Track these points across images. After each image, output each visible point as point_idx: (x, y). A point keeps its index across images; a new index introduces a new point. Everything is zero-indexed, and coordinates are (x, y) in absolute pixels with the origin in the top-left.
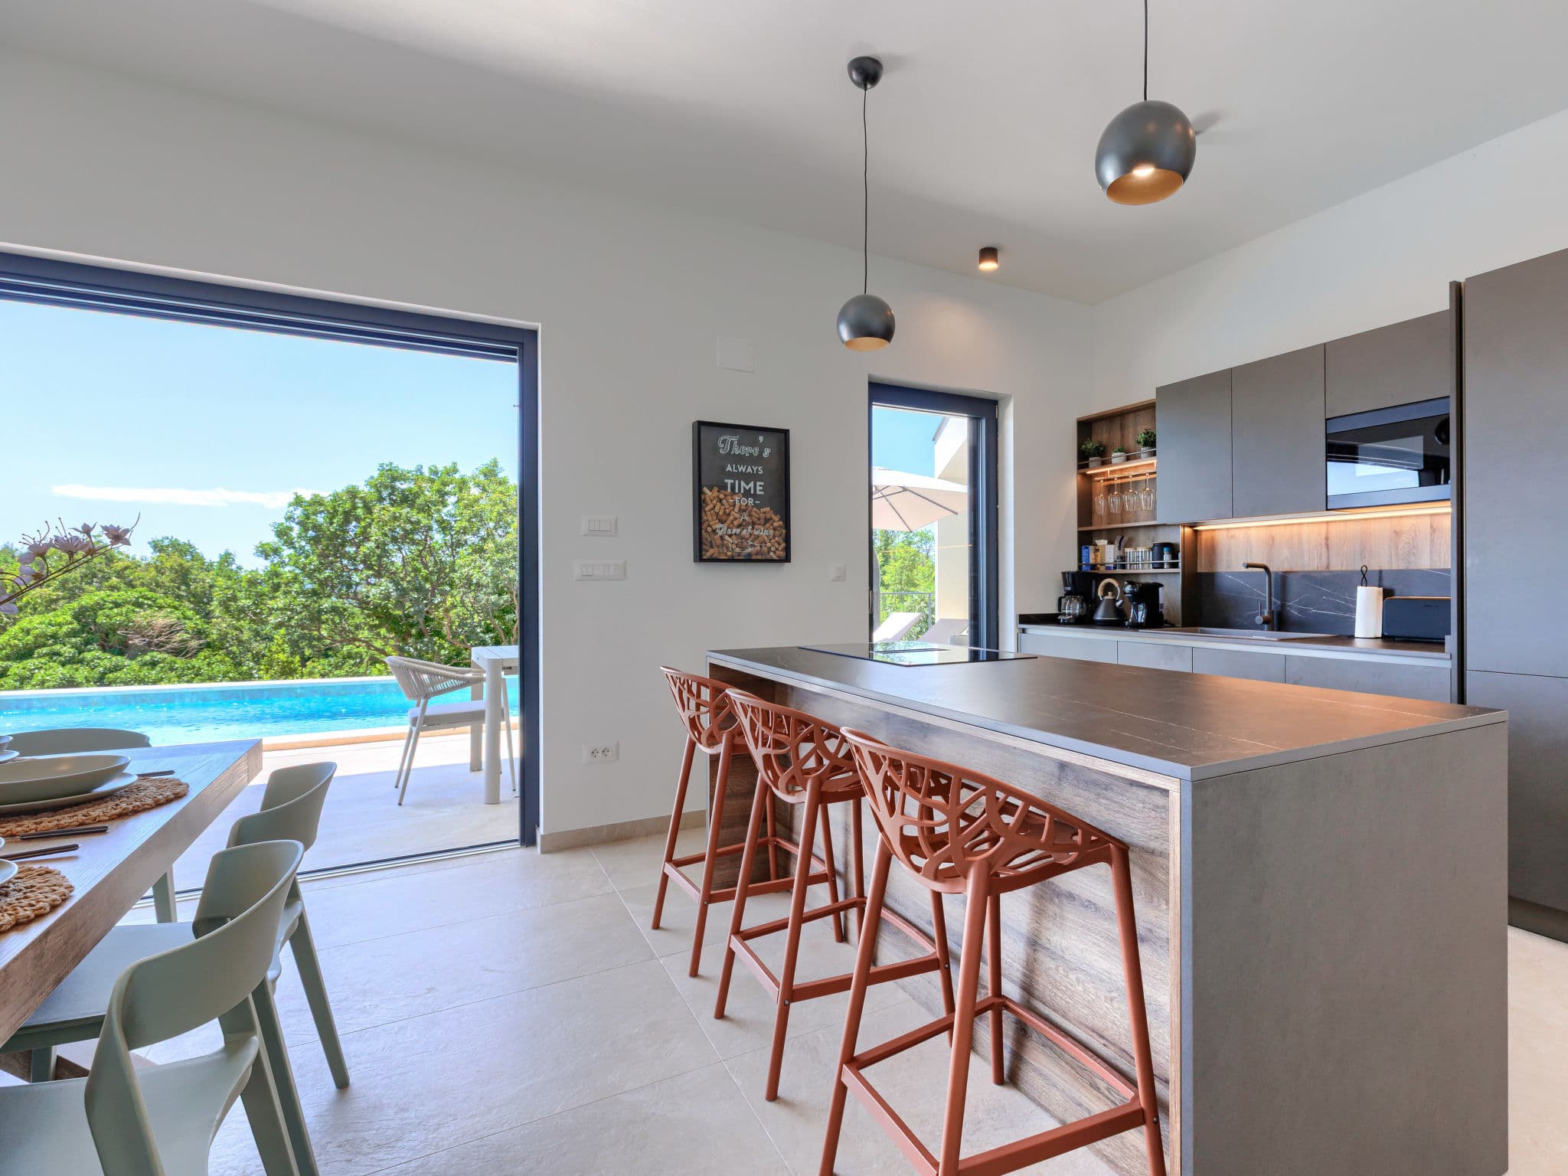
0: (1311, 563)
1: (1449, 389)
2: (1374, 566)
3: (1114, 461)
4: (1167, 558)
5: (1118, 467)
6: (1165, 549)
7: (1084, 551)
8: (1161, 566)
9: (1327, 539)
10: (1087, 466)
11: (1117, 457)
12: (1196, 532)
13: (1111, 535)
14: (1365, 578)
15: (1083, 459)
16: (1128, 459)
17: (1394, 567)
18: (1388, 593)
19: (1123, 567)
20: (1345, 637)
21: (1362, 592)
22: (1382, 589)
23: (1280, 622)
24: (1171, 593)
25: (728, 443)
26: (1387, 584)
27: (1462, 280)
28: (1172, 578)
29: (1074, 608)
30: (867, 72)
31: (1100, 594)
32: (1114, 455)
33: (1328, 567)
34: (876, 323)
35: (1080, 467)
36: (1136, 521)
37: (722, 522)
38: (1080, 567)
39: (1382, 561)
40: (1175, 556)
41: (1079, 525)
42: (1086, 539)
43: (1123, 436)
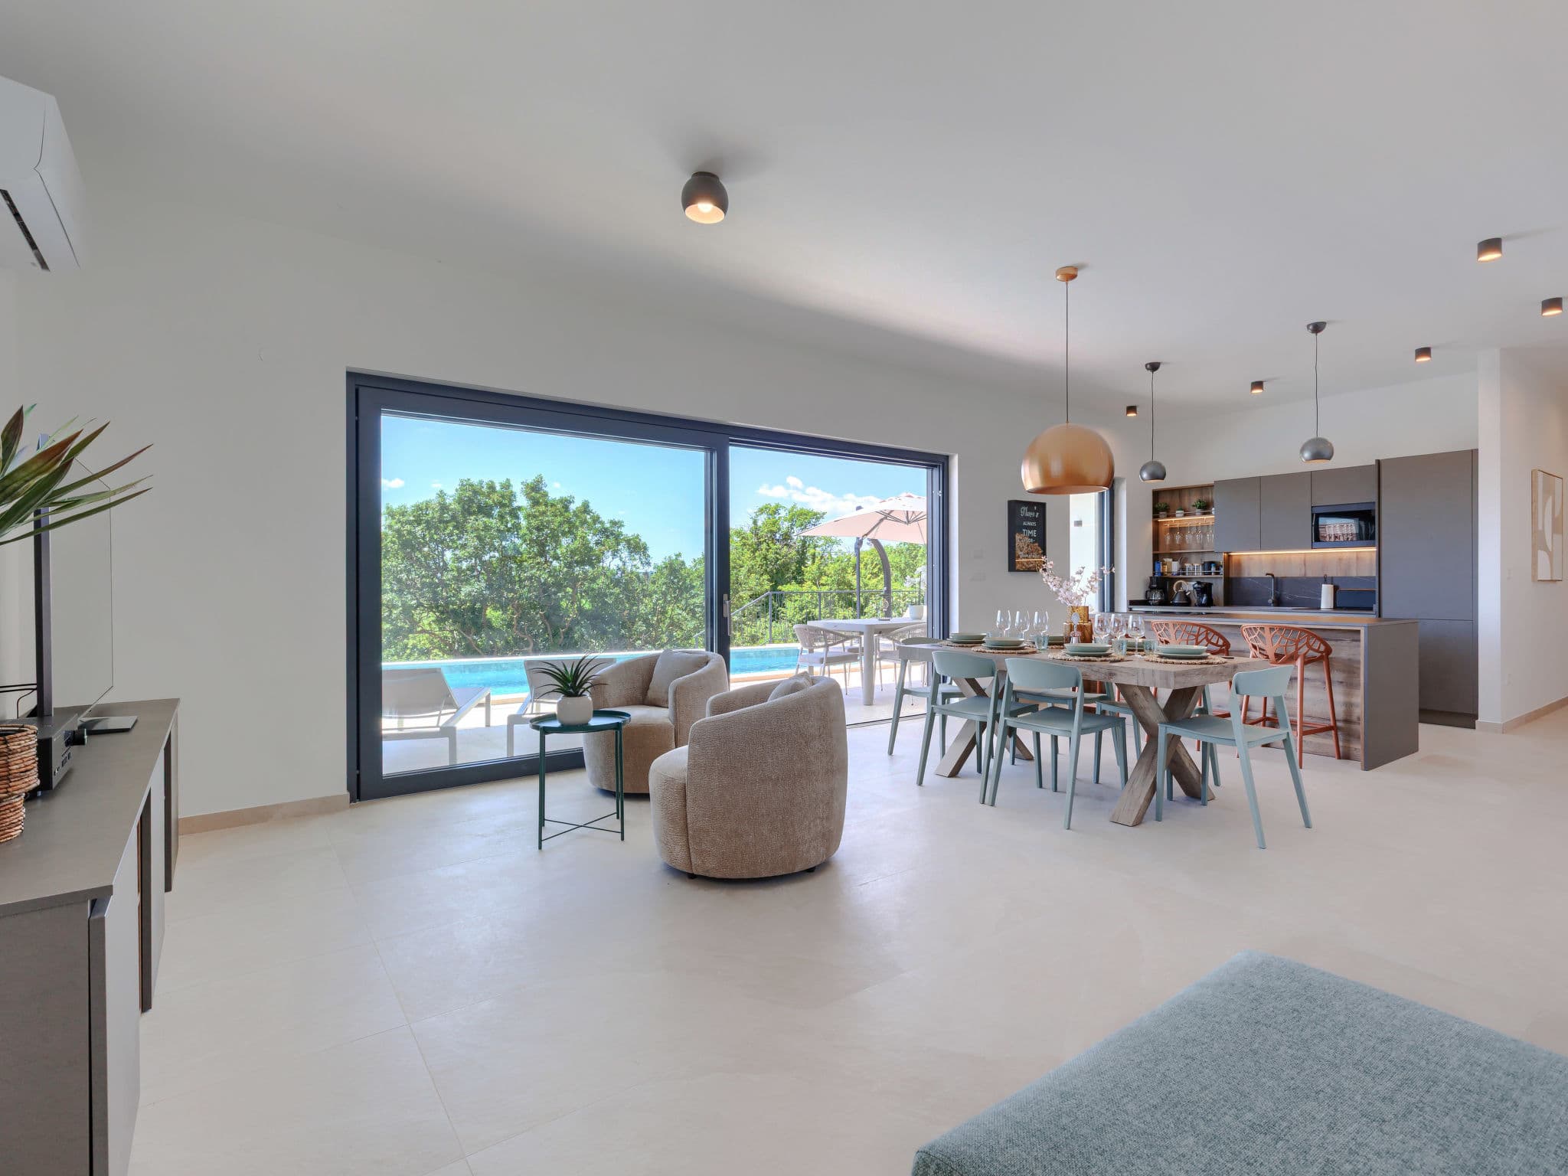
0: (1296, 573)
1: (1375, 499)
2: (1330, 575)
3: (1177, 515)
4: (1213, 569)
5: (1179, 519)
6: (1212, 565)
7: (1157, 565)
8: (1210, 574)
9: (1305, 561)
10: (1158, 517)
11: (1179, 513)
12: (1229, 556)
13: (1174, 557)
14: (1326, 580)
15: (1156, 512)
16: (1185, 515)
17: (1339, 575)
18: (1336, 589)
19: (1184, 574)
20: (1315, 606)
21: (1324, 586)
22: (1332, 586)
23: (1279, 602)
24: (1218, 587)
25: (1024, 511)
26: (1336, 583)
27: (1380, 459)
28: (1219, 581)
29: (1156, 596)
30: (1154, 367)
31: (1174, 589)
32: (1177, 512)
33: (1305, 574)
34: (1159, 473)
35: (1154, 517)
36: (1190, 549)
37: (1021, 551)
38: (1154, 574)
39: (1332, 573)
40: (1218, 568)
41: (1154, 550)
42: (1157, 558)
43: (1180, 501)
